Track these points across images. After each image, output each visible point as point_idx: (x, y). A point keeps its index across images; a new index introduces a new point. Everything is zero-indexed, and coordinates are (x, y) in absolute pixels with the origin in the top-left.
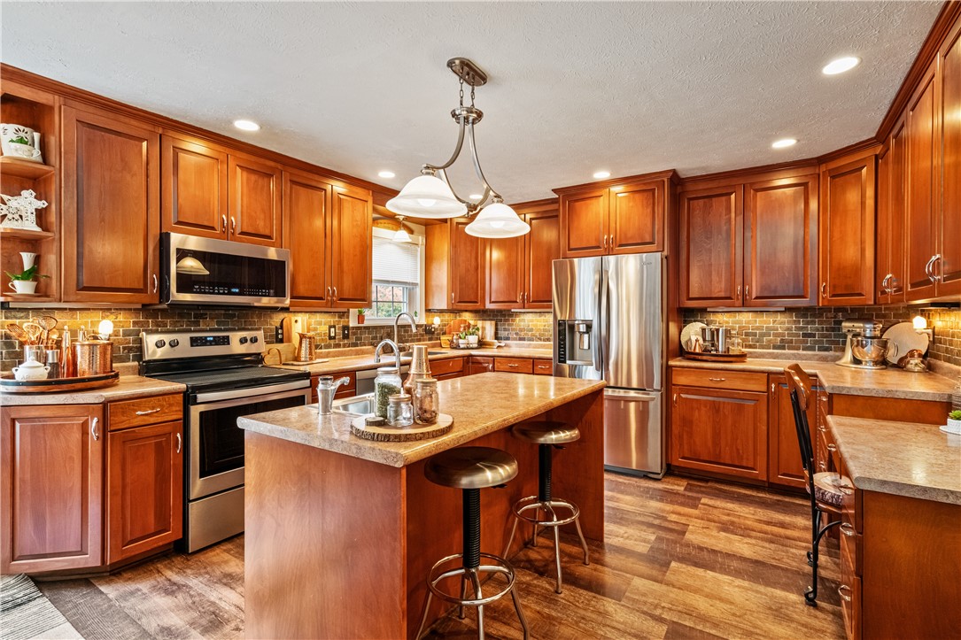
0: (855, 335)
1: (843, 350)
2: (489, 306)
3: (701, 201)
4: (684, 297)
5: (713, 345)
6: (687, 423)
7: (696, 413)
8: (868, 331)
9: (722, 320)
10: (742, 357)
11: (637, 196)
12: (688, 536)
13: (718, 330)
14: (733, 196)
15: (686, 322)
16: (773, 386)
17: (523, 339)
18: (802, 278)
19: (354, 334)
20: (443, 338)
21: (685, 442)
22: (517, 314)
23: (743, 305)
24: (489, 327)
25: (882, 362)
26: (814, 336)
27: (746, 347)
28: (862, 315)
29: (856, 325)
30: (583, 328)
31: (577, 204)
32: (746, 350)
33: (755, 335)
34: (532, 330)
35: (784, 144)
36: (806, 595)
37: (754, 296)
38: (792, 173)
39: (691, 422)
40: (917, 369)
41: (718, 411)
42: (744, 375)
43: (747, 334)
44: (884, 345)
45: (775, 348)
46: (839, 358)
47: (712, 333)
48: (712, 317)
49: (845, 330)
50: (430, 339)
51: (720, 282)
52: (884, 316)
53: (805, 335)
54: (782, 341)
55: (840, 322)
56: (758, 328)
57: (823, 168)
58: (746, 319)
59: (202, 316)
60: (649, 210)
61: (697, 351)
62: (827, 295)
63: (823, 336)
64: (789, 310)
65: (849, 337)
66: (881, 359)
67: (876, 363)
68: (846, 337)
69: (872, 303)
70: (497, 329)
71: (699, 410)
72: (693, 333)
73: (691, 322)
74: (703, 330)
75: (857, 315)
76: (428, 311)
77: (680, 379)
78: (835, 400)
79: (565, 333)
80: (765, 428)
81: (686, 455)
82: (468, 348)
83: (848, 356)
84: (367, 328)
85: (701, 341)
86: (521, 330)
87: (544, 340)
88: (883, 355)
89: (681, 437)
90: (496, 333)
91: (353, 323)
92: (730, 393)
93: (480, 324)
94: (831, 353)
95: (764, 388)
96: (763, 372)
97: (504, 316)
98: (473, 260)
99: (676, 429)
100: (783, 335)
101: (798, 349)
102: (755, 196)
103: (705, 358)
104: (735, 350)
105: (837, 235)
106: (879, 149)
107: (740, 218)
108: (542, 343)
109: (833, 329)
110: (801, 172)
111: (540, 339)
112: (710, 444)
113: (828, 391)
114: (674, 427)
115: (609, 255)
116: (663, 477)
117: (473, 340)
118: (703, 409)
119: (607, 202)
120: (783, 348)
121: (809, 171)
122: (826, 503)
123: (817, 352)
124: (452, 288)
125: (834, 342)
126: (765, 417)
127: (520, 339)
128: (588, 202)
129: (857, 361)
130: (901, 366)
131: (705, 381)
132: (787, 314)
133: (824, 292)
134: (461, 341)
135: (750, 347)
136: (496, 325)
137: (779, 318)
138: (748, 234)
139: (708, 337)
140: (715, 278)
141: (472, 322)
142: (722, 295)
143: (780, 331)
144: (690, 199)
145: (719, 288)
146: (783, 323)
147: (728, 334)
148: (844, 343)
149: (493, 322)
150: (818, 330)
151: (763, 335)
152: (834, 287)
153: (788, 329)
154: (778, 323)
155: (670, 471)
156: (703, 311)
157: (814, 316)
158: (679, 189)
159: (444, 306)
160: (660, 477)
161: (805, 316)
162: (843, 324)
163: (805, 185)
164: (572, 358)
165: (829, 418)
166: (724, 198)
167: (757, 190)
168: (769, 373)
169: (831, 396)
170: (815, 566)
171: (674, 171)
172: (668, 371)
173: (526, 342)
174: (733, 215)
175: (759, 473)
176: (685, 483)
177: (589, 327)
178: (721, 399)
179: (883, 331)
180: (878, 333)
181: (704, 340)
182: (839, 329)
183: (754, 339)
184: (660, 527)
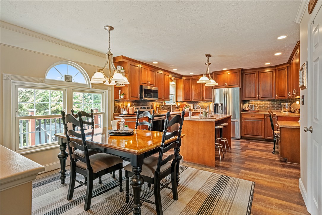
0: (284, 106)
1: (282, 109)
2: (193, 100)
3: (248, 75)
4: (244, 97)
5: (251, 109)
6: (246, 126)
7: (248, 124)
8: (287, 104)
9: (253, 103)
10: (258, 111)
11: (233, 74)
12: (248, 147)
13: (252, 105)
14: (256, 74)
15: (244, 104)
16: (266, 117)
18: (272, 93)
19: (164, 107)
20: (180, 109)
21: (245, 131)
22: (200, 102)
23: (258, 99)
24: (192, 106)
25: (290, 112)
26: (275, 106)
27: (259, 109)
28: (286, 101)
29: (284, 103)
30: (220, 105)
31: (218, 75)
32: (259, 110)
33: (261, 106)
34: (204, 106)
35: (268, 64)
36: (273, 152)
37: (261, 97)
38: (269, 69)
39: (247, 126)
40: (297, 113)
41: (253, 123)
42: (259, 115)
43: (259, 106)
44: (290, 108)
45: (266, 109)
46: (281, 111)
47: (251, 106)
48: (251, 102)
49: (282, 105)
50: (177, 109)
51: (253, 94)
52: (291, 101)
53: (273, 106)
54: (268, 107)
55: (281, 103)
56: (262, 105)
57: (277, 68)
58: (259, 102)
59: (140, 103)
60: (236, 77)
61: (248, 110)
62: (278, 97)
64: (269, 100)
65: (283, 106)
66: (290, 111)
67: (289, 112)
68: (282, 106)
69: (287, 98)
70: (194, 106)
71: (249, 123)
72: (246, 106)
73: (245, 103)
74: (249, 105)
75: (285, 101)
76: (177, 102)
77: (244, 117)
78: (278, 118)
79: (216, 106)
80: (264, 127)
81: (246, 134)
82: (187, 111)
83: (283, 110)
84: (166, 106)
85: (248, 108)
88: (290, 110)
89: (244, 130)
90: (194, 107)
91: (164, 105)
92: (256, 119)
93: (189, 105)
94: (279, 110)
95: (264, 118)
96: (263, 114)
97: (196, 103)
98: (189, 89)
99: (243, 128)
101: (271, 109)
102: (261, 74)
103: (249, 111)
104: (257, 110)
105: (280, 83)
106: (288, 65)
107: (257, 79)
109: (279, 105)
110: (272, 69)
112: (251, 131)
113: (277, 116)
114: (243, 127)
115: (226, 88)
116: (241, 139)
117: (188, 109)
118: (250, 123)
119: (225, 75)
120: (268, 109)
121: (273, 68)
122: (276, 135)
123: (276, 110)
124: (184, 96)
125: (280, 107)
126: (264, 124)
127: (200, 109)
128: (221, 75)
129: (284, 111)
130: (294, 112)
131: (250, 117)
132: (269, 101)
133: (277, 96)
134: (185, 109)
135: (260, 109)
136: (194, 105)
137: (267, 102)
138: (259, 83)
139: (250, 107)
140: (252, 93)
141: (187, 105)
142: (253, 97)
143: (267, 105)
144: (245, 74)
145: (253, 95)
147: (255, 106)
148: (282, 108)
149: (193, 104)
150: (276, 105)
151: (263, 106)
152: (279, 95)
153: (269, 105)
154: (267, 103)
155: (242, 138)
156: (249, 101)
157: (275, 101)
158: (243, 72)
159: (182, 100)
160: (240, 139)
161: (273, 102)
162: (282, 103)
163: (273, 72)
164: (217, 112)
165: (277, 121)
166: (254, 74)
167: (261, 73)
168: (265, 114)
169: (277, 117)
170: (274, 150)
171: (242, 68)
172: (241, 115)
174: (256, 78)
175: (263, 137)
176: (246, 140)
177: (222, 105)
178: (254, 121)
179: (290, 105)
180: (289, 105)
181: (249, 108)
182: (281, 105)
183: (261, 107)
184: (242, 146)
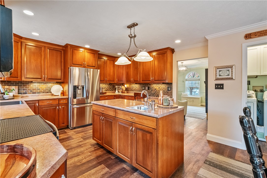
1: (116, 90)
10: (106, 93)
11: (92, 54)
17: (35, 93)
23: (106, 82)
29: (118, 86)
31: (75, 51)
34: (40, 89)
46: (115, 92)
53: (110, 88)
63: (112, 88)
70: (19, 90)
82: (9, 99)
86: (34, 90)
87: (46, 93)
90: (18, 92)
96: (113, 95)
97: (24, 84)
100: (107, 88)
108: (45, 94)
111: (44, 93)
119: (84, 53)
123: (111, 91)
127: (33, 93)
136: (19, 88)
138: (107, 68)
142: (103, 80)
146: (107, 86)
147: (102, 88)
149: (17, 87)
153: (108, 87)
161: (110, 85)
163: (114, 61)
173: (36, 94)
177: (83, 87)
182: (115, 87)
